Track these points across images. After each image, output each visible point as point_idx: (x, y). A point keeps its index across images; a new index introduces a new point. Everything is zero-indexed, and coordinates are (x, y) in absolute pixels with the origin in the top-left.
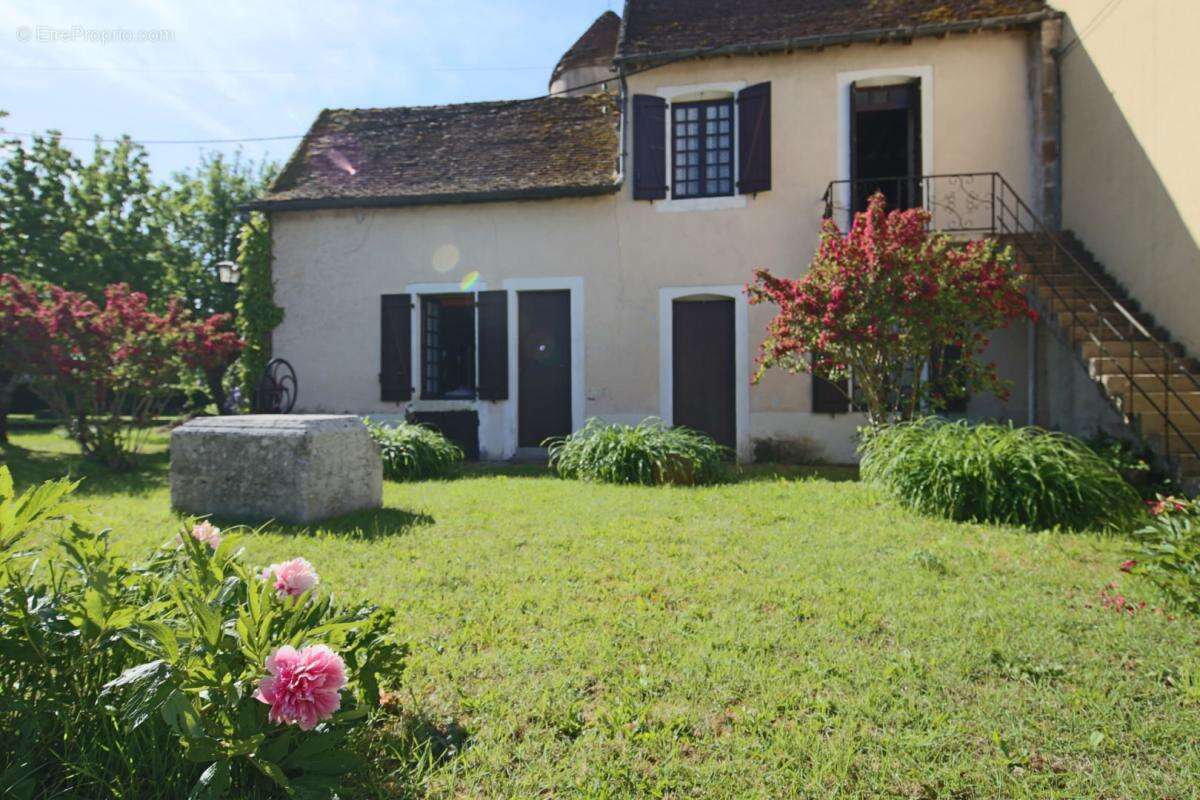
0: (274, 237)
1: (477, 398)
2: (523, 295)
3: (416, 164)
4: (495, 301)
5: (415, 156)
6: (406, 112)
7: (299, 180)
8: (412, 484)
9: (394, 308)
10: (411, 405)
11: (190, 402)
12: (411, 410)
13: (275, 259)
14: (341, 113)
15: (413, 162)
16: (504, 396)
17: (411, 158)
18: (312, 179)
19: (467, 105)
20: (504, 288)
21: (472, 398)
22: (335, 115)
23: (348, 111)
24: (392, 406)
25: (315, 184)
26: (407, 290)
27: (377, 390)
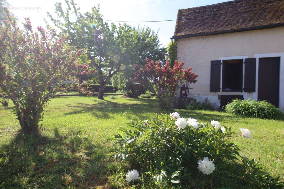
0: (178, 46)
1: (243, 91)
2: (260, 59)
3: (217, 22)
4: (251, 62)
5: (215, 19)
6: (204, 8)
7: (182, 29)
8: (278, 121)
9: (215, 65)
10: (220, 93)
11: (114, 89)
12: (220, 95)
13: (178, 52)
14: (184, 10)
15: (215, 21)
16: (254, 91)
17: (214, 20)
18: (185, 29)
19: (224, 3)
20: (255, 57)
21: (242, 91)
22: (183, 11)
23: (186, 9)
24: (214, 93)
25: (187, 30)
26: (219, 59)
27: (209, 88)
